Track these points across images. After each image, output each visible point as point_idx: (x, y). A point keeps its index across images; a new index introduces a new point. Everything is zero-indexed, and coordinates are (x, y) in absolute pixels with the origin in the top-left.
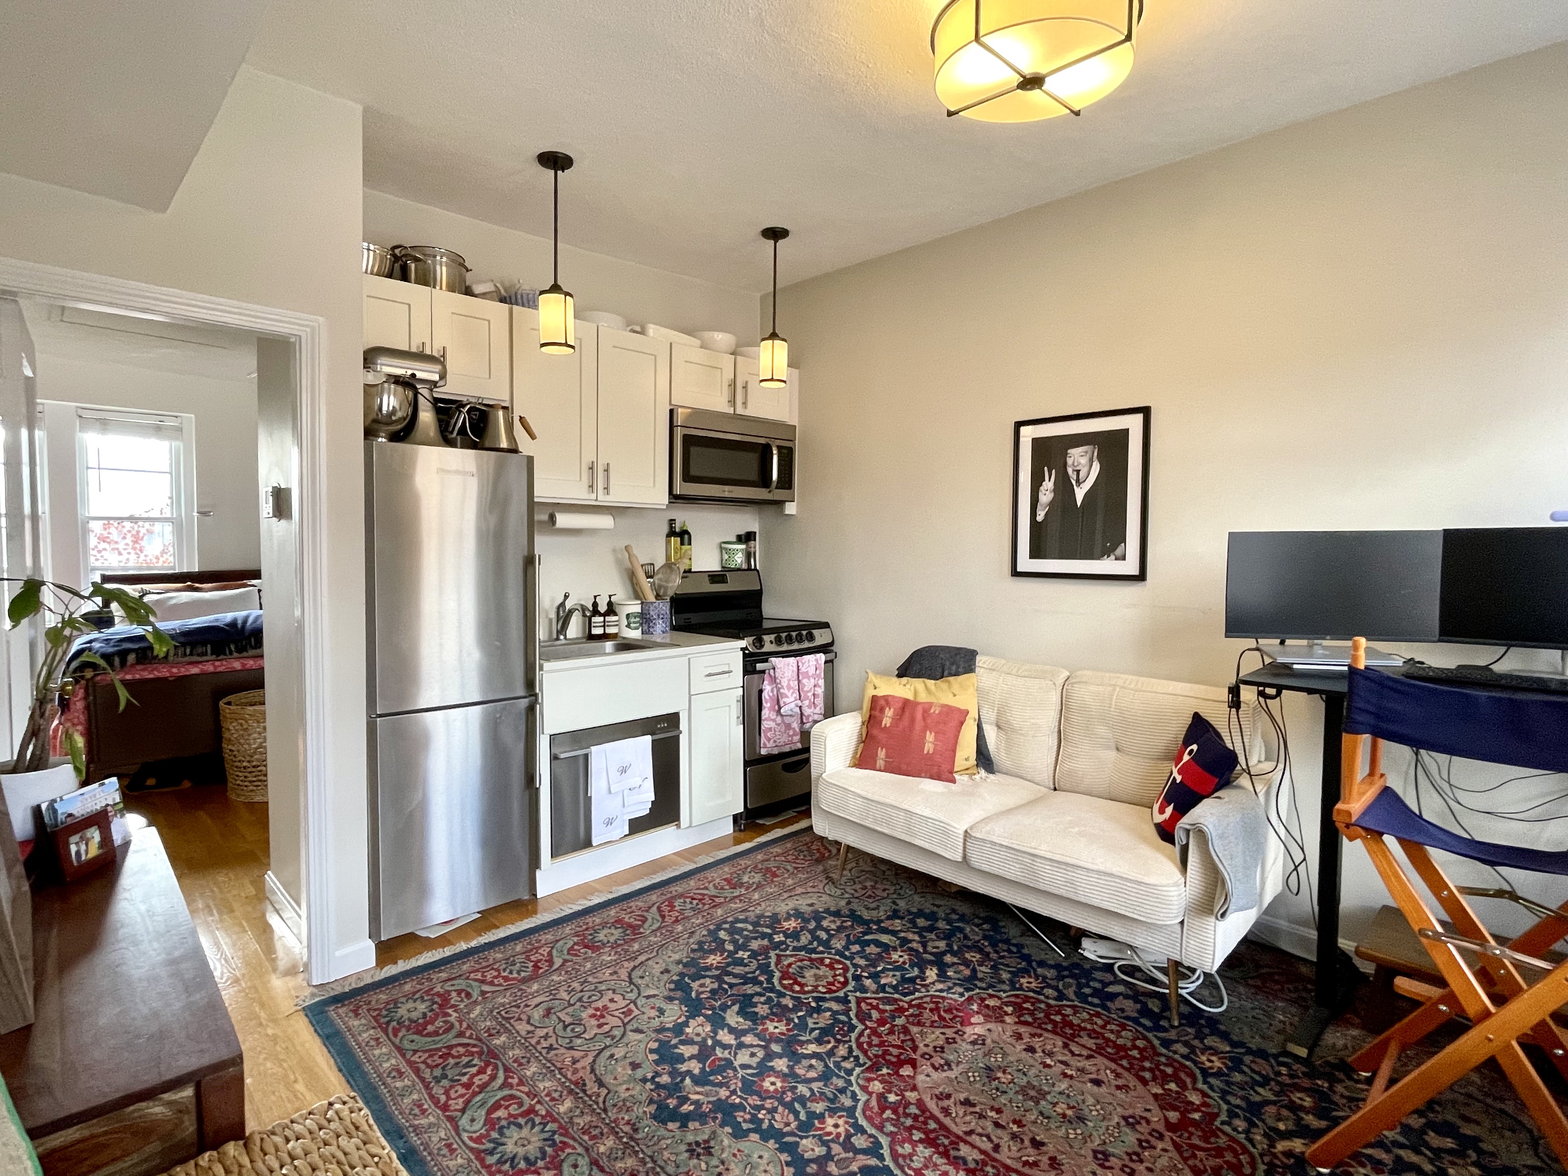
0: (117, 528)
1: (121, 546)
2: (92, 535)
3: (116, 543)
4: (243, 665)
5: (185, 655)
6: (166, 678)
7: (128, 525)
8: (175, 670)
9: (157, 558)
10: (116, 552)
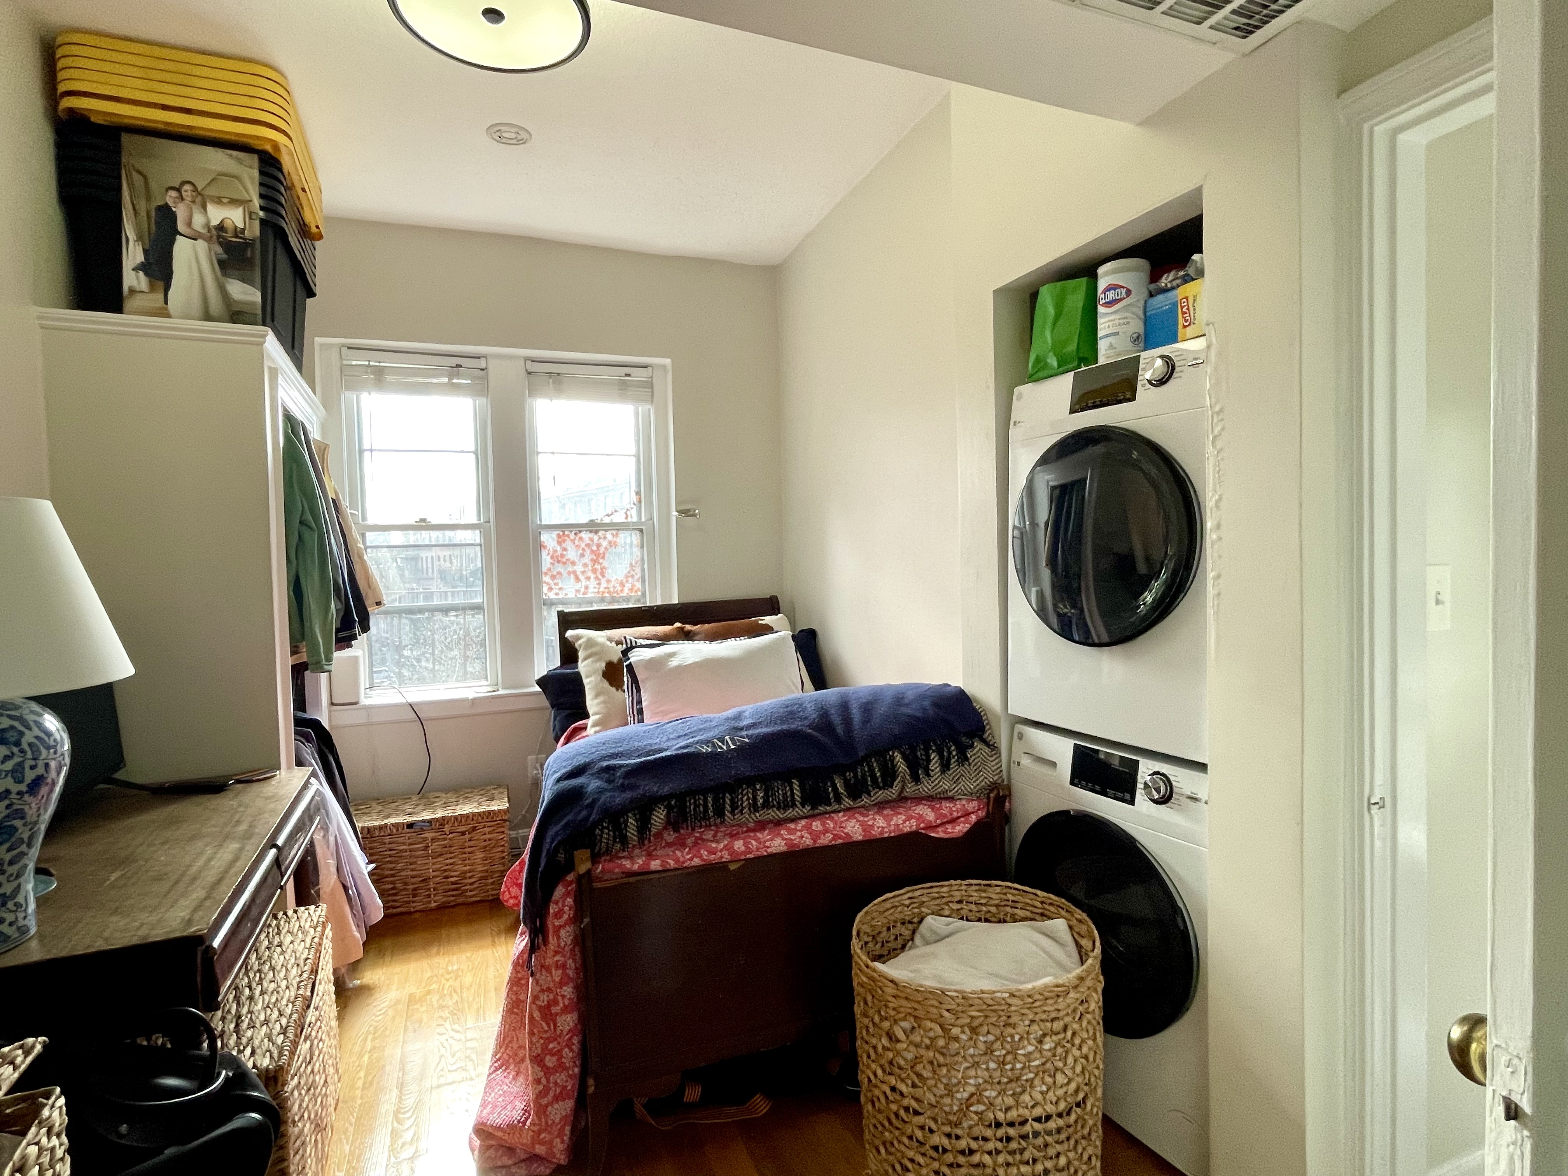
0: (573, 541)
1: (579, 568)
2: (544, 553)
3: (573, 563)
4: (866, 828)
5: (754, 807)
6: (722, 867)
7: (586, 535)
8: (739, 845)
9: (622, 585)
10: (572, 576)
